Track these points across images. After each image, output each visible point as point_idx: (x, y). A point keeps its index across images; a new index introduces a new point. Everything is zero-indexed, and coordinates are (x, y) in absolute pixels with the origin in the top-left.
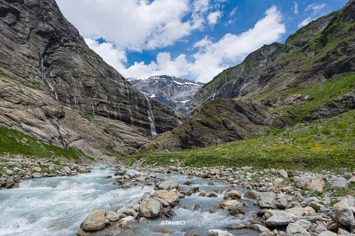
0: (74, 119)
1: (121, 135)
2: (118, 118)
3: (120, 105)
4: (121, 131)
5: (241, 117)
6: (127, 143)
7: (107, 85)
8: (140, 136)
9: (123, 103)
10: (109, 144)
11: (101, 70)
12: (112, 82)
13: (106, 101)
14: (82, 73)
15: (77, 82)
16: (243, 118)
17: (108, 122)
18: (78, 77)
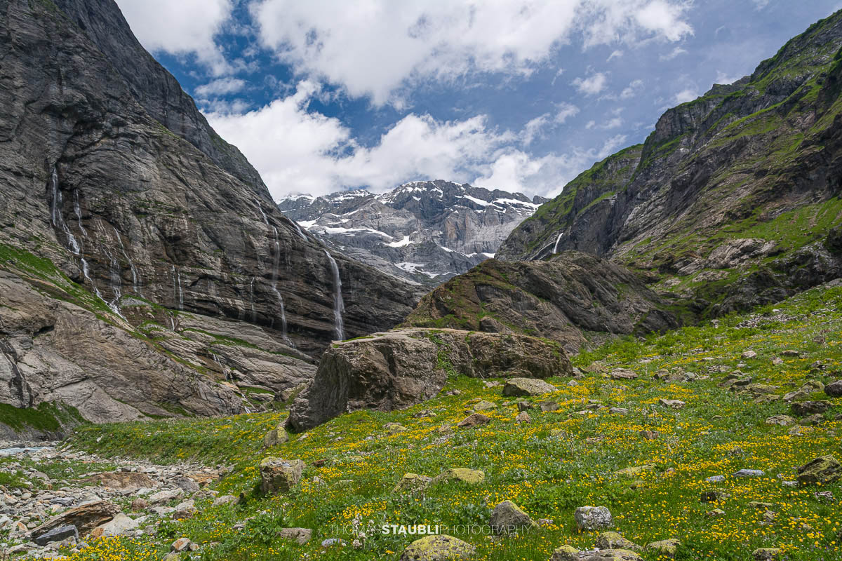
0: (77, 334)
1: (246, 361)
2: (248, 318)
3: (255, 282)
4: (246, 351)
5: (542, 312)
6: (261, 383)
7: (220, 230)
8: (302, 362)
9: (263, 276)
10: (168, 390)
11: (208, 192)
12: (235, 222)
13: (216, 274)
14: (157, 202)
15: (144, 226)
16: (547, 315)
17: (216, 330)
18: (146, 214)
